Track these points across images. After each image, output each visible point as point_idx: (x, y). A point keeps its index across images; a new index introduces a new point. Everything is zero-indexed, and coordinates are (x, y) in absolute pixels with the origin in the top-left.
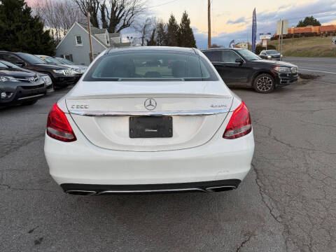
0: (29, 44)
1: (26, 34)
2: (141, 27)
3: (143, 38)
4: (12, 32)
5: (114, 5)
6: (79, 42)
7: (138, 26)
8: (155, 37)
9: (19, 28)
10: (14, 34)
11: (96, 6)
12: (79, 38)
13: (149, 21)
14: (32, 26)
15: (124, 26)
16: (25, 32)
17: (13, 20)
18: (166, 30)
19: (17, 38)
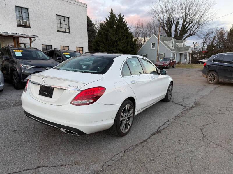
0: (123, 48)
1: (123, 42)
2: (204, 35)
3: (204, 43)
4: (117, 42)
5: (184, 21)
6: (153, 46)
7: (202, 35)
8: (215, 42)
9: (120, 39)
10: (117, 43)
11: (172, 22)
12: (153, 44)
13: (211, 30)
14: (127, 38)
15: (190, 35)
16: (122, 42)
17: (118, 35)
18: (226, 37)
19: (118, 45)
